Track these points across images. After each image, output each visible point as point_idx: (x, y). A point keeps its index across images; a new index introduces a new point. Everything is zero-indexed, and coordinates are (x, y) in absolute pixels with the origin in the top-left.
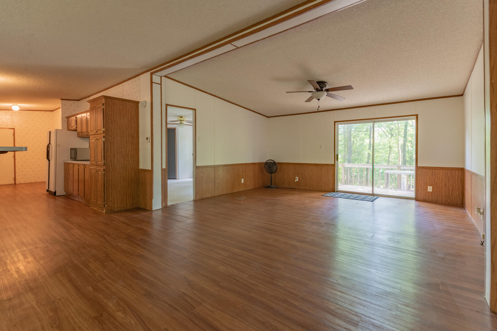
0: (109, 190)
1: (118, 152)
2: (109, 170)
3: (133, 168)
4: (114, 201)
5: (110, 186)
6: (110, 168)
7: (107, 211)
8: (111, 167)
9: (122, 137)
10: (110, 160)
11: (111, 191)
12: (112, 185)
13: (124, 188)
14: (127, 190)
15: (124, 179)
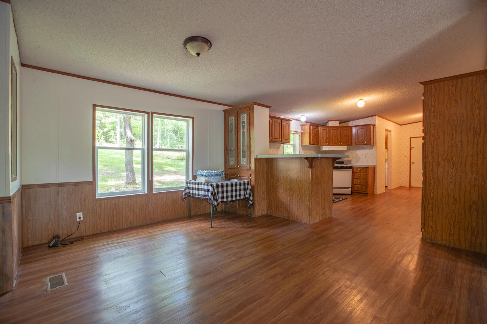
0: (428, 210)
1: (444, 158)
2: (430, 184)
3: (475, 185)
4: (436, 228)
5: (431, 206)
6: (431, 181)
7: (425, 239)
8: (432, 179)
9: (453, 135)
10: (431, 169)
11: (431, 213)
12: (433, 205)
13: (455, 214)
14: (461, 219)
15: (455, 200)
